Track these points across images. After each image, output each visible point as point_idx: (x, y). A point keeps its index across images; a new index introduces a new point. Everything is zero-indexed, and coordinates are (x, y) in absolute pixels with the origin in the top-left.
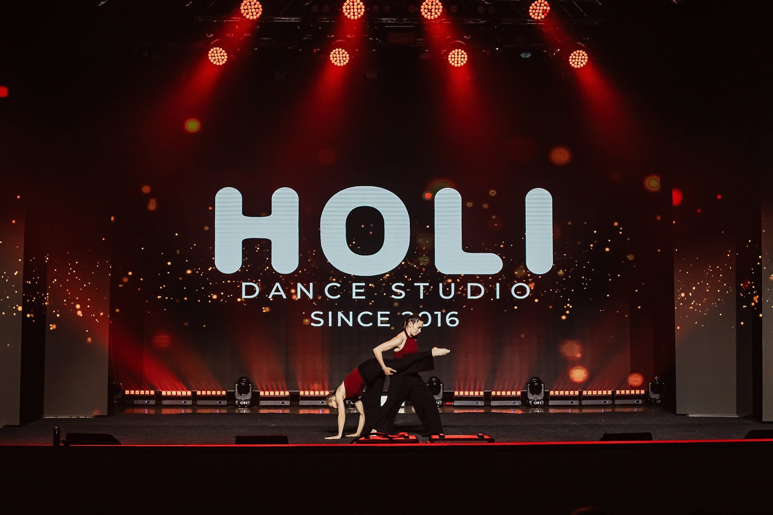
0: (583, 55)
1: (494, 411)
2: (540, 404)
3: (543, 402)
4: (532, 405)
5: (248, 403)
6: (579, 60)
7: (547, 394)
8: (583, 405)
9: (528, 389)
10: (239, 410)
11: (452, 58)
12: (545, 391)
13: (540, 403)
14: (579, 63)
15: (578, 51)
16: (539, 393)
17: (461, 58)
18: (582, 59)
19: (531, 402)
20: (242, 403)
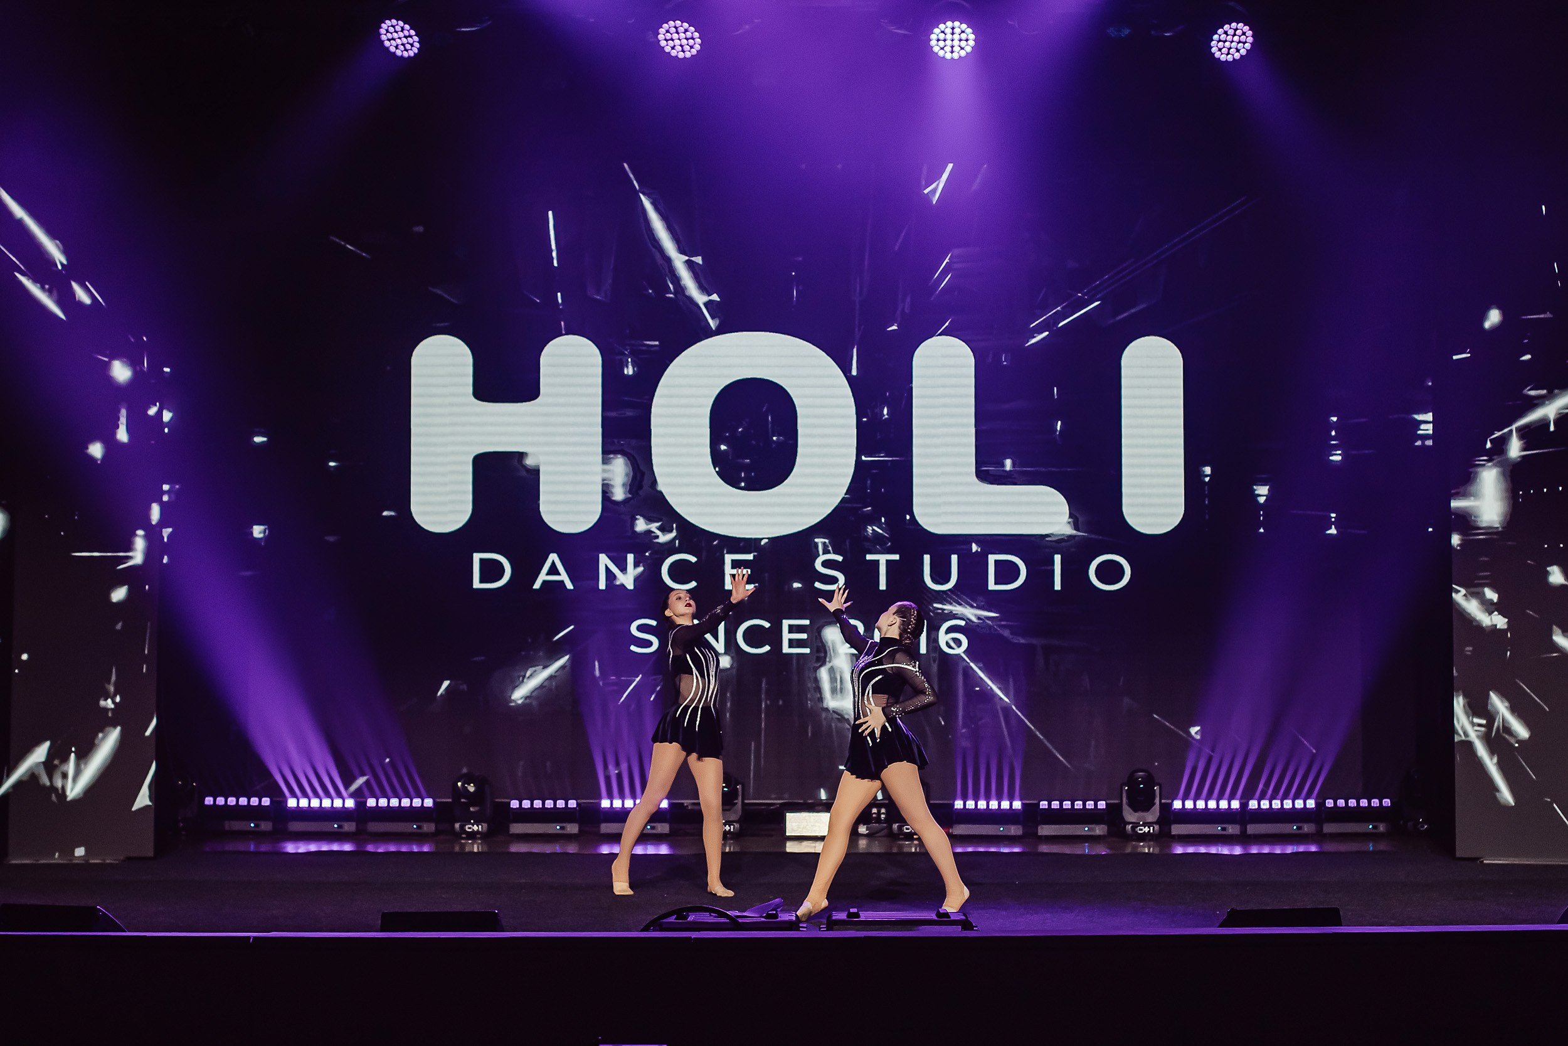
0: (1244, 34)
1: (1044, 848)
2: (1152, 831)
3: (1157, 827)
4: (1132, 835)
5: (482, 827)
6: (1234, 44)
7: (1166, 808)
8: (1250, 835)
9: (1124, 799)
10: (463, 846)
11: (938, 40)
12: (1163, 801)
13: (1150, 830)
14: (1232, 51)
15: (1234, 25)
16: (1146, 806)
17: (960, 40)
18: (1239, 42)
19: (1129, 827)
20: (469, 828)
